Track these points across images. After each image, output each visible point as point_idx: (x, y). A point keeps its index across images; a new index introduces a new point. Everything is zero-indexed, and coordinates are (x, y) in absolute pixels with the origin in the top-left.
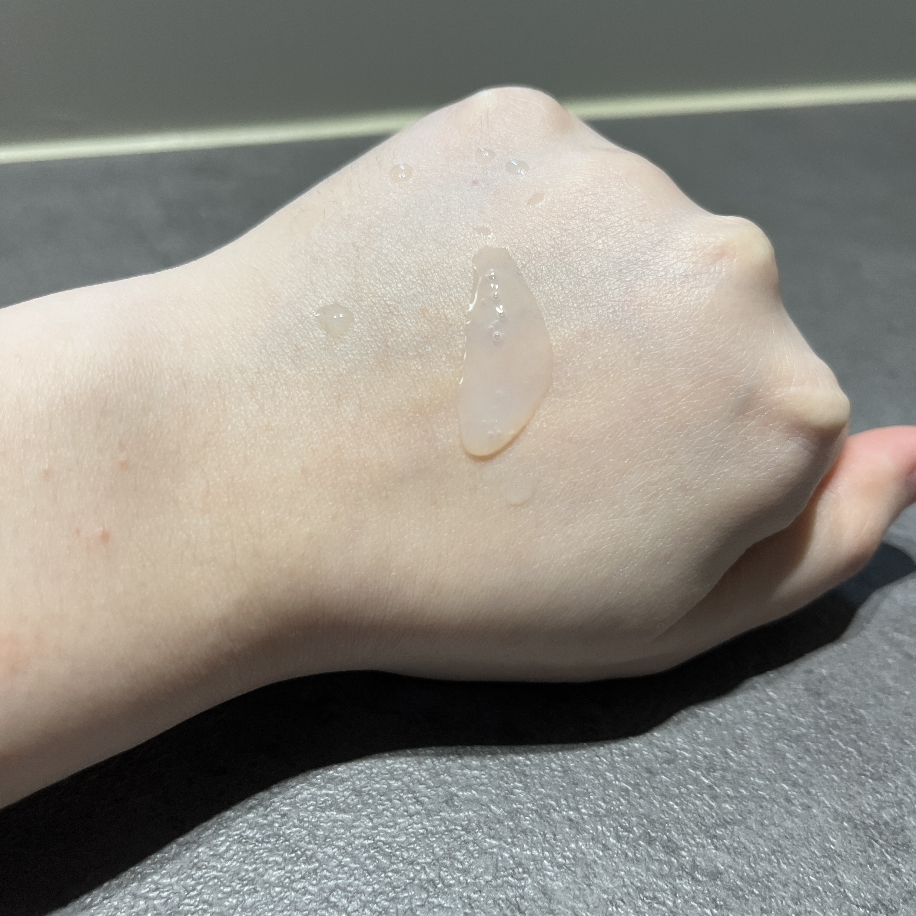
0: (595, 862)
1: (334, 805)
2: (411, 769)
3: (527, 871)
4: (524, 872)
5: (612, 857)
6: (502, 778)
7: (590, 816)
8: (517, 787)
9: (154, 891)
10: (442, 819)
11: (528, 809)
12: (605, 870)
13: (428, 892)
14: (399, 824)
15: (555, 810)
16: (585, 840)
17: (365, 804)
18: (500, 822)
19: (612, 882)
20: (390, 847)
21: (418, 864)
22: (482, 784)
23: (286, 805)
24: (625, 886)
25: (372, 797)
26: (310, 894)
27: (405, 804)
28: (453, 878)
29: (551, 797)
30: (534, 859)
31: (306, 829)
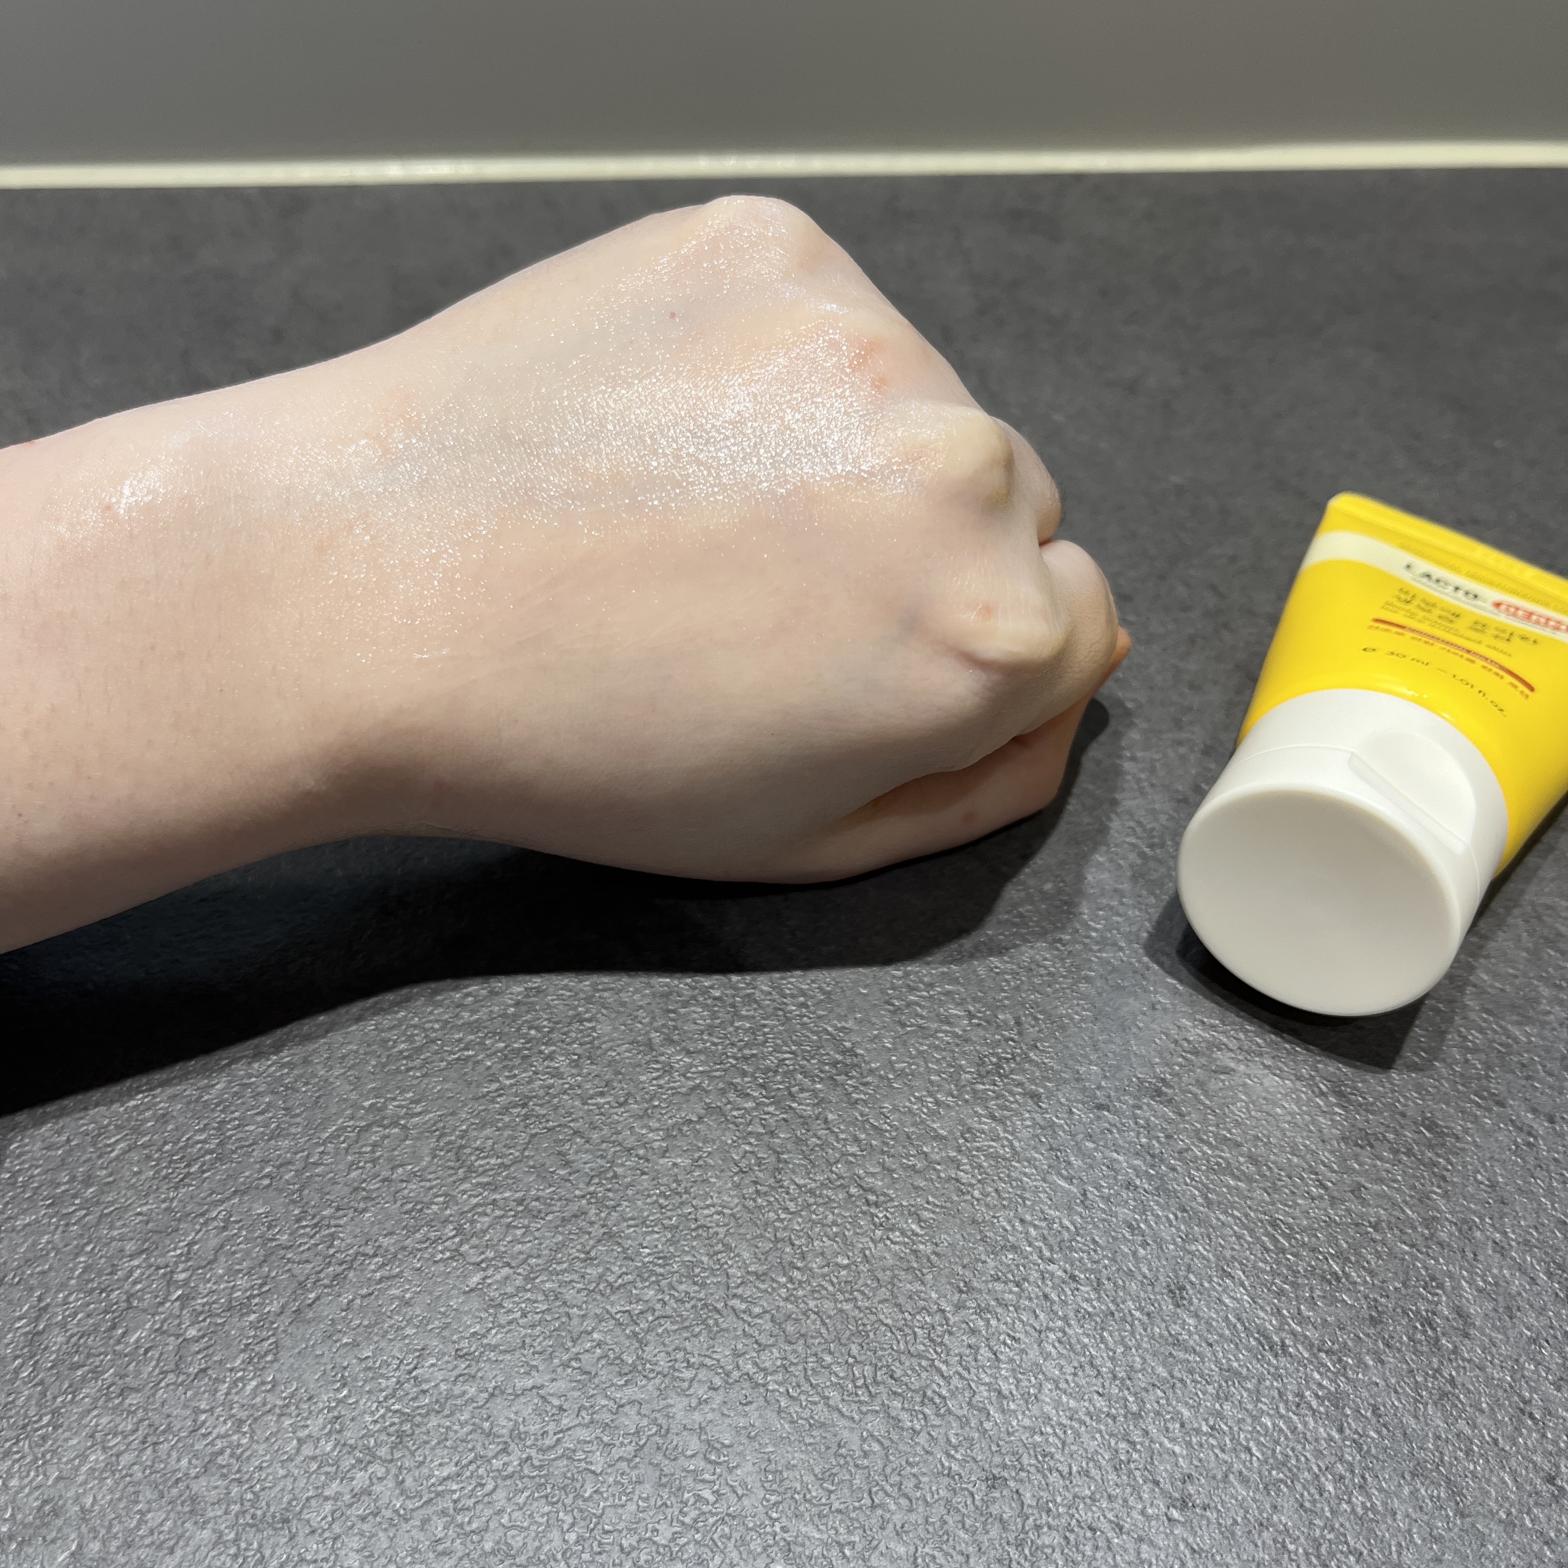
0: (1520, 1294)
1: (1228, 1169)
2: (1314, 1147)
3: (1441, 1286)
4: (1438, 1287)
5: (1539, 1294)
6: (1418, 1180)
7: (1518, 1243)
8: (1435, 1193)
9: (1040, 1220)
10: (1348, 1210)
11: (1447, 1219)
12: (1531, 1306)
13: (1330, 1284)
14: (1298, 1204)
15: (1477, 1227)
16: (1510, 1268)
17: (1264, 1176)
18: (1414, 1229)
19: (1537, 1319)
20: (1290, 1228)
21: (1320, 1252)
22: (1396, 1181)
23: (1174, 1158)
24: (1552, 1328)
25: (1270, 1168)
26: (1204, 1258)
27: (1307, 1185)
28: (1358, 1276)
29: (1474, 1213)
30: (1451, 1276)
31: (1196, 1188)
